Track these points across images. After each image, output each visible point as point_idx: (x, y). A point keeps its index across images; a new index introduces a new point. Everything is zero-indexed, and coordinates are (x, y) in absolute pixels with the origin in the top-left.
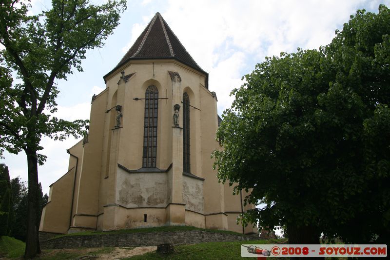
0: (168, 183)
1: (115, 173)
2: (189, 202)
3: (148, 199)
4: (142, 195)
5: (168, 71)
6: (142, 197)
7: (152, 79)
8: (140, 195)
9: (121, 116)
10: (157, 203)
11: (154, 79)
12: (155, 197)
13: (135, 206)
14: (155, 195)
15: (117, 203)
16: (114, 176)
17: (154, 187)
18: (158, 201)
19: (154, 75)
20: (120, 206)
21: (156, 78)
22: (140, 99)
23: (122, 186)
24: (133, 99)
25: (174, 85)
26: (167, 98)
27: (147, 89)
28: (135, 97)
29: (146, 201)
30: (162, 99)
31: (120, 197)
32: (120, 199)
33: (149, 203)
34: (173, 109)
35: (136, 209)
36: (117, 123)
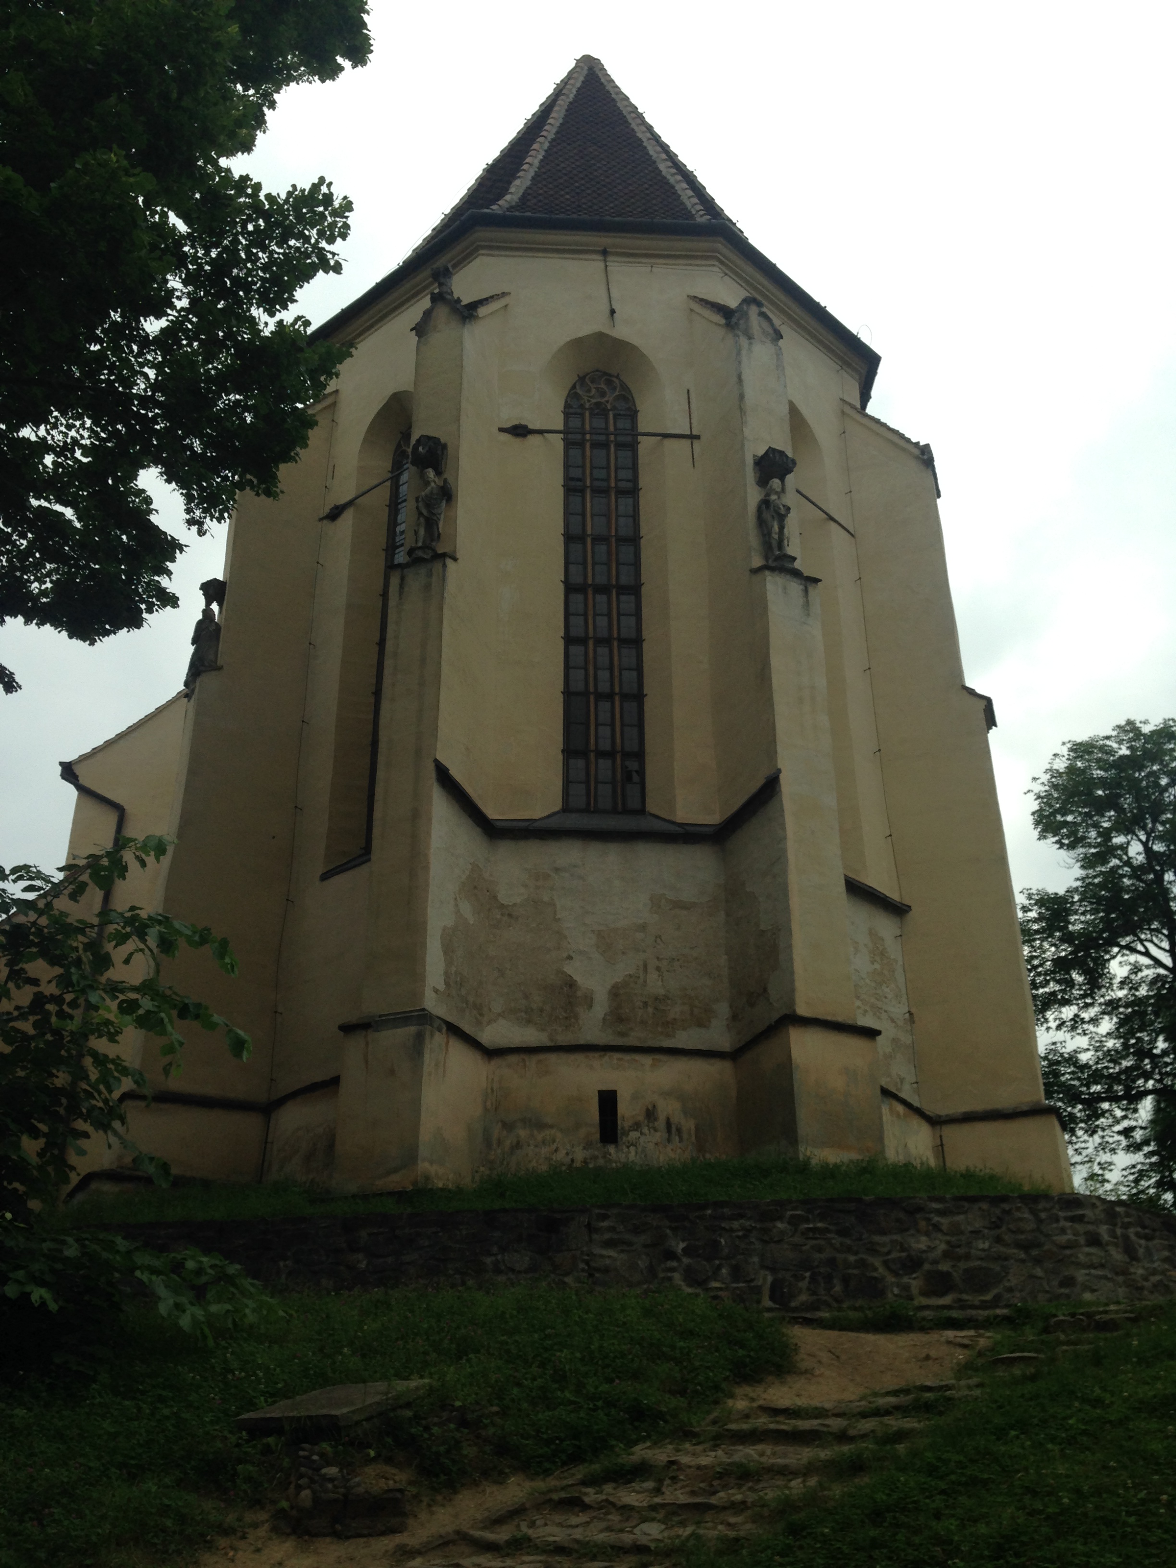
0: (736, 900)
3: (615, 993)
4: (573, 970)
5: (693, 298)
6: (571, 984)
7: (600, 334)
8: (560, 971)
10: (670, 1025)
11: (614, 333)
12: (655, 985)
13: (530, 1036)
14: (653, 976)
15: (431, 1003)
17: (643, 928)
18: (675, 1011)
19: (613, 312)
20: (454, 1030)
21: (622, 331)
22: (541, 432)
23: (457, 905)
24: (501, 430)
25: (744, 352)
26: (693, 437)
27: (574, 387)
28: (510, 416)
29: (601, 1008)
30: (668, 442)
31: (446, 974)
32: (447, 984)
33: (620, 1020)
34: (750, 475)
35: (542, 1056)
36: (422, 532)
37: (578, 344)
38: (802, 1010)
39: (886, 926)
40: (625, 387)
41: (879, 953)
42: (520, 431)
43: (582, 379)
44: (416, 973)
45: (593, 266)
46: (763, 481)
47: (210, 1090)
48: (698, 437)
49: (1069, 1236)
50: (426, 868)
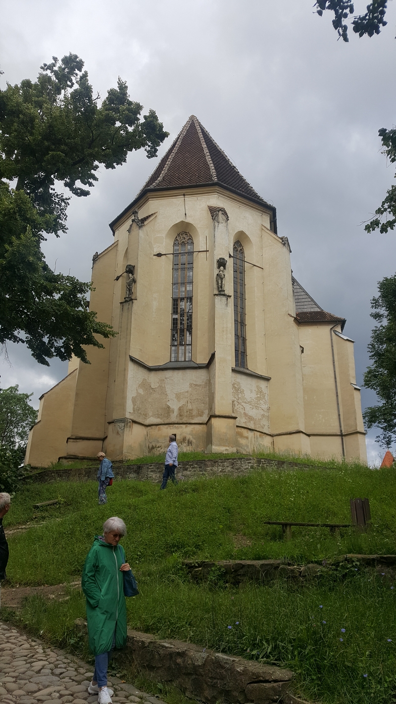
0: (210, 384)
1: (125, 370)
2: (245, 413)
3: (180, 409)
4: (169, 404)
5: (208, 206)
6: (169, 407)
7: (182, 222)
8: (166, 404)
9: (134, 281)
10: (192, 417)
11: (186, 221)
12: (190, 407)
13: (158, 421)
14: (189, 404)
15: (128, 416)
16: (124, 375)
17: (187, 392)
18: (194, 413)
19: (186, 214)
20: (134, 422)
21: (188, 220)
22: (165, 255)
23: (137, 391)
24: (154, 255)
25: (216, 227)
26: (207, 251)
27: (176, 237)
28: (156, 251)
29: (176, 413)
30: (199, 253)
31: (133, 408)
32: (134, 411)
33: (181, 416)
34: (216, 265)
35: (159, 426)
36: (128, 292)
37: (176, 225)
38: (217, 413)
39: (263, 384)
40: (190, 236)
41: (260, 391)
42: (159, 255)
43: (179, 235)
44: (124, 409)
45: (181, 198)
46: (219, 267)
47: (90, 436)
48: (208, 251)
49: (247, 467)
50: (127, 383)
